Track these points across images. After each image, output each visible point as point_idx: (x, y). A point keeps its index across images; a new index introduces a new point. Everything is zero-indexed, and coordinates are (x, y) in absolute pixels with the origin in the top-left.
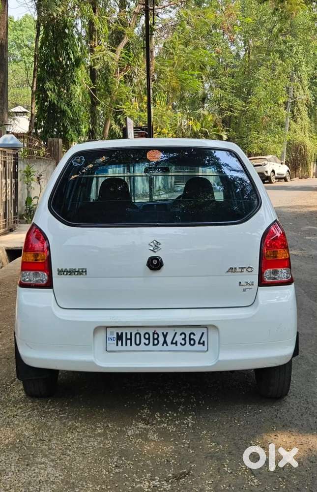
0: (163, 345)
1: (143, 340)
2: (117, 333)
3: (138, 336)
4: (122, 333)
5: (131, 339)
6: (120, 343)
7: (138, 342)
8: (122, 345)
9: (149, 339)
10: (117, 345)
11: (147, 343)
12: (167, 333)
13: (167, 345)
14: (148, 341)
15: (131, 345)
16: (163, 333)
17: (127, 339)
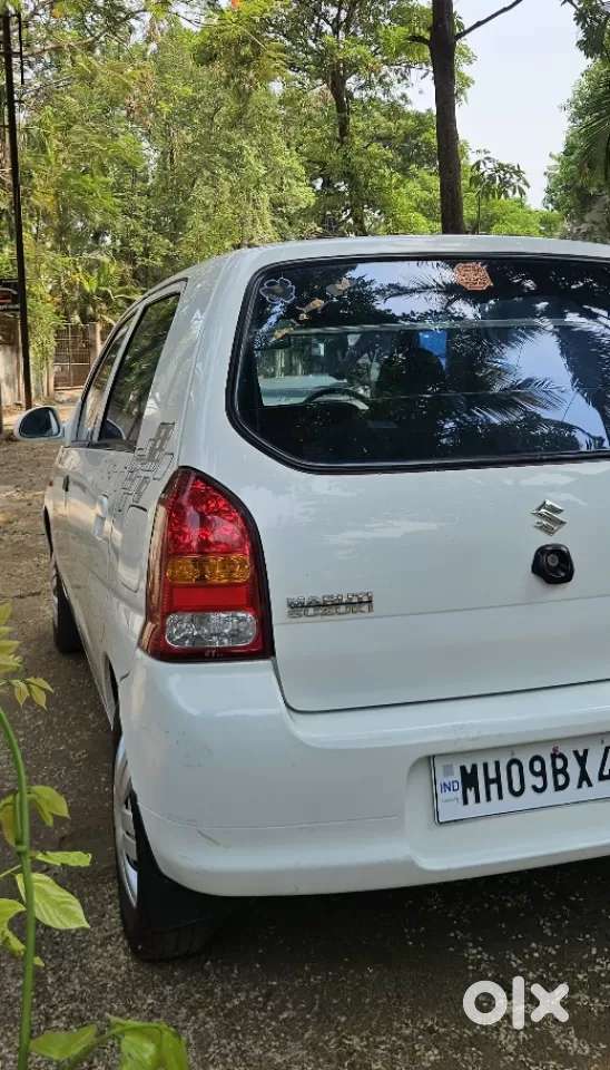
0: (580, 786)
1: (530, 780)
2: (463, 769)
3: (515, 768)
4: (474, 767)
5: (498, 780)
6: (471, 794)
7: (517, 787)
8: (478, 800)
9: (542, 773)
10: (466, 802)
11: (540, 786)
12: (586, 752)
13: (590, 785)
14: (540, 779)
15: (500, 797)
16: (576, 753)
17: (488, 782)
